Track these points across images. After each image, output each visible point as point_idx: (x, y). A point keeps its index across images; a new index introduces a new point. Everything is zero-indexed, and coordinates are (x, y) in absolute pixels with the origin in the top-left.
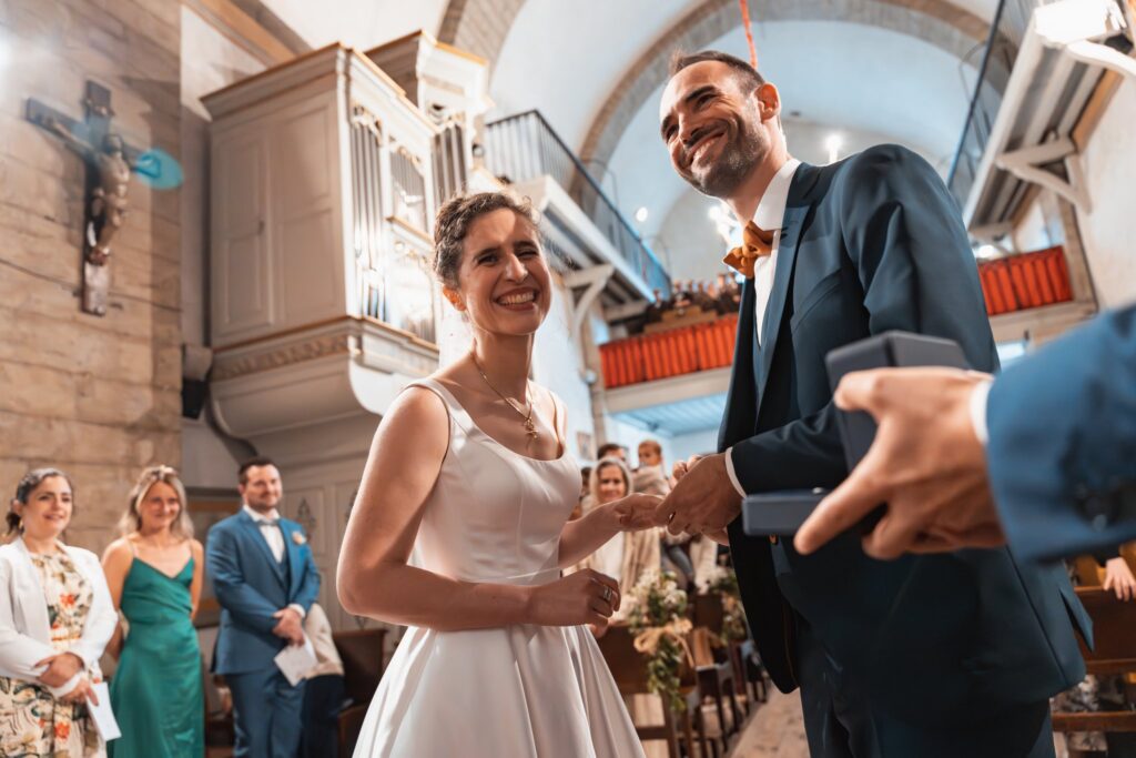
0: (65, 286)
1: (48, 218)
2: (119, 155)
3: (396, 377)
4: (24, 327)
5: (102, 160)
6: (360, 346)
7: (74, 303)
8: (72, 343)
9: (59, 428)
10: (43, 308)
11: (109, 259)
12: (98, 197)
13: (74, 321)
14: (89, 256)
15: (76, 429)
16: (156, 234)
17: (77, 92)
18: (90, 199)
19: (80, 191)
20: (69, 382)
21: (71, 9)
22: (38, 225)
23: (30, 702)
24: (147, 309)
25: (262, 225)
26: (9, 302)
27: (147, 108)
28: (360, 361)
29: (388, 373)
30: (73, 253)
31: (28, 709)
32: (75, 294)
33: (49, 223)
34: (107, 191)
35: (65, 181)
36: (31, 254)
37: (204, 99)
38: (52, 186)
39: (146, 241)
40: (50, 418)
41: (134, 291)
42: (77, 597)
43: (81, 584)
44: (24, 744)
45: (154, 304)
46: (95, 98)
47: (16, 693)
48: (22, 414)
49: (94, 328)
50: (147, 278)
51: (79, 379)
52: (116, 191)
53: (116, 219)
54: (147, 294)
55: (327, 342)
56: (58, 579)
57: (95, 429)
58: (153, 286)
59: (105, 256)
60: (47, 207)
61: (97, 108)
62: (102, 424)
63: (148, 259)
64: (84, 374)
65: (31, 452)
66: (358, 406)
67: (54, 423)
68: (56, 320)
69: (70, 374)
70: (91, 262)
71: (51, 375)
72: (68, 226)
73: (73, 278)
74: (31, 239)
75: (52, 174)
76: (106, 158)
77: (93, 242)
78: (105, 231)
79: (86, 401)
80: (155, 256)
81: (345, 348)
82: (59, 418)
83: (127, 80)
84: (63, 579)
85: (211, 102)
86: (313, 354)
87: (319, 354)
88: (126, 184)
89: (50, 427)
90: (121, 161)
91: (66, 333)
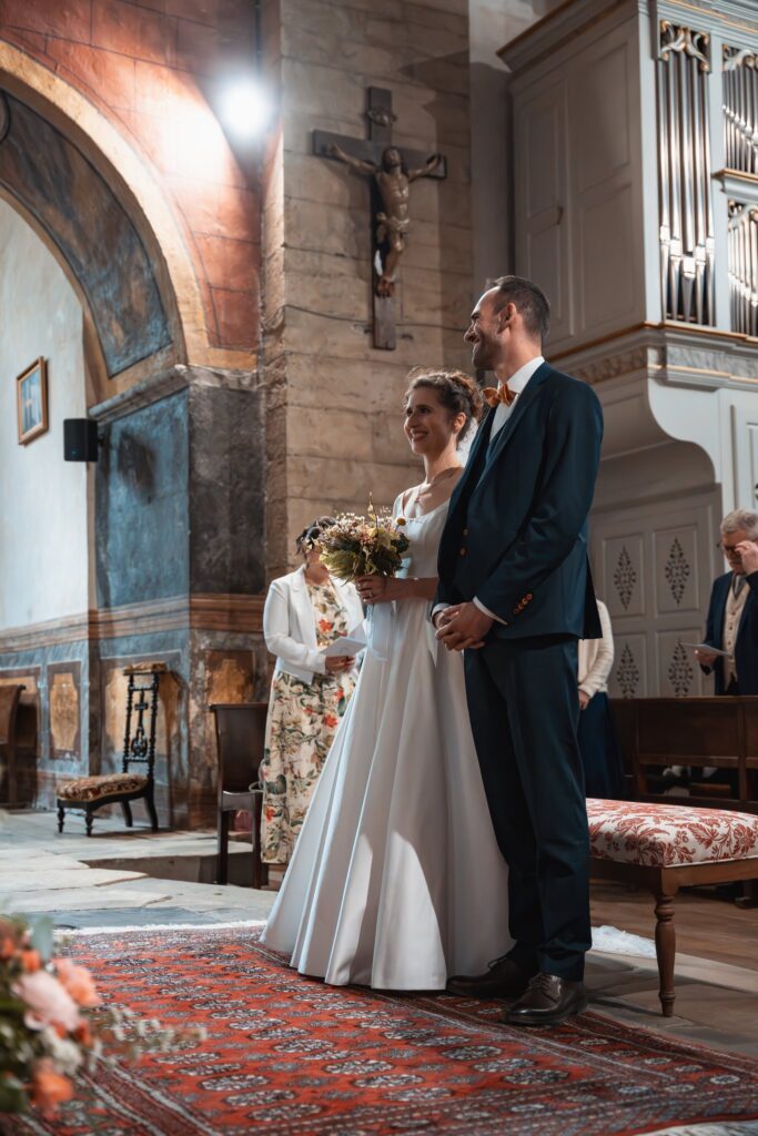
0: (357, 323)
1: (337, 255)
2: (398, 169)
3: (723, 392)
4: (323, 372)
5: (382, 180)
6: (663, 361)
7: (365, 340)
8: (366, 383)
9: (358, 470)
10: (338, 351)
11: (397, 286)
12: (380, 223)
13: (367, 359)
14: (378, 288)
15: (373, 471)
16: (445, 246)
17: (357, 105)
18: (375, 224)
19: (366, 218)
20: (364, 423)
21: (347, 8)
22: (330, 264)
23: (300, 694)
24: (438, 334)
25: (561, 210)
26: (308, 350)
27: (431, 96)
28: (662, 379)
29: (711, 389)
30: (362, 287)
31: (299, 699)
32: (366, 332)
33: (339, 260)
34: (388, 216)
35: (350, 210)
36: (325, 296)
37: (501, 53)
38: (340, 219)
39: (435, 256)
40: (349, 460)
41: (423, 317)
42: (332, 625)
43: (337, 614)
44: (295, 723)
45: (444, 328)
46: (377, 104)
47: (292, 685)
48: (327, 458)
49: (387, 364)
50: (437, 300)
51: (374, 419)
52: (396, 212)
53: (399, 245)
54: (438, 318)
55: (626, 358)
56: (322, 608)
57: (390, 468)
58: (444, 308)
59: (392, 284)
60: (336, 244)
61: (378, 118)
62: (397, 464)
63: (438, 276)
64: (378, 413)
65: (336, 495)
66: (664, 436)
67: (354, 466)
68: (349, 361)
69: (365, 414)
70: (379, 295)
71: (348, 417)
72: (356, 259)
73: (364, 314)
74: (326, 280)
75: (340, 207)
76: (386, 176)
77: (380, 271)
78: (390, 259)
79: (382, 442)
80: (444, 272)
81: (644, 365)
82: (357, 460)
83: (409, 71)
84: (324, 609)
85: (512, 54)
86: (612, 372)
87: (619, 372)
88: (407, 201)
89: (350, 469)
90: (400, 176)
91: (360, 371)
